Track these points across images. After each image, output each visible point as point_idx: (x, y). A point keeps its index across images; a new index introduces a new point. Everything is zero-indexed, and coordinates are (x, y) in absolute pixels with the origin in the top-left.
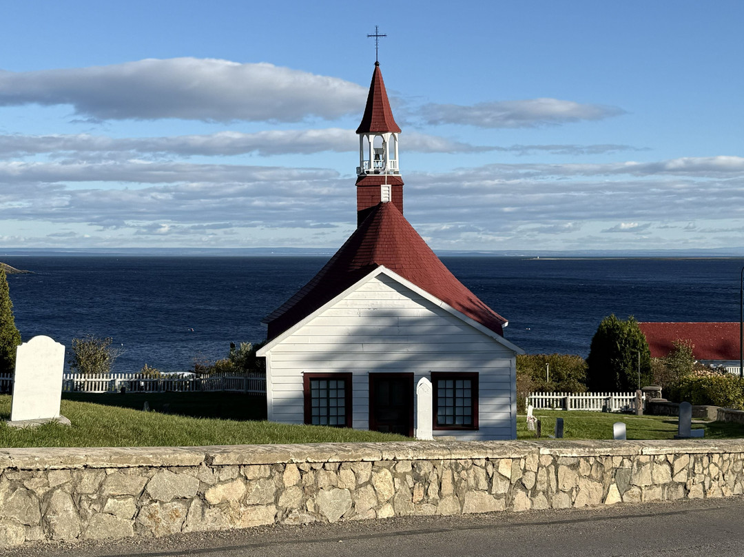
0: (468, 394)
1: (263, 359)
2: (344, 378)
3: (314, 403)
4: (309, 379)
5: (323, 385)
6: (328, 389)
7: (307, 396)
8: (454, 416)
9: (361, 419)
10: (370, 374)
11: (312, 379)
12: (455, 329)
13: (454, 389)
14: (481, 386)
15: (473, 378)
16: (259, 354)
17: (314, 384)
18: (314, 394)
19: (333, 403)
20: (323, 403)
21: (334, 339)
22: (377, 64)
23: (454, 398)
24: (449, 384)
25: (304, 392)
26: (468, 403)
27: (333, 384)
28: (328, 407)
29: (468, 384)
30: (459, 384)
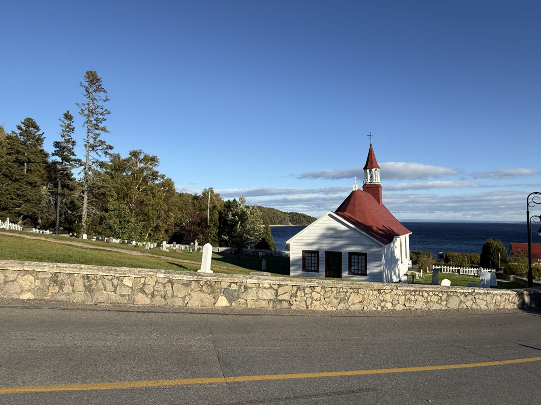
0: (364, 261)
1: (289, 244)
2: (316, 253)
3: (307, 261)
4: (304, 252)
5: (310, 255)
6: (311, 257)
7: (304, 258)
8: (358, 270)
9: (322, 268)
10: (326, 252)
11: (305, 253)
12: (358, 235)
13: (358, 259)
14: (368, 258)
15: (365, 255)
16: (287, 242)
17: (306, 255)
18: (307, 258)
19: (313, 262)
20: (310, 262)
21: (313, 238)
22: (371, 145)
23: (358, 263)
24: (356, 257)
25: (303, 257)
26: (364, 265)
27: (313, 255)
28: (311, 263)
29: (363, 257)
30: (360, 257)
